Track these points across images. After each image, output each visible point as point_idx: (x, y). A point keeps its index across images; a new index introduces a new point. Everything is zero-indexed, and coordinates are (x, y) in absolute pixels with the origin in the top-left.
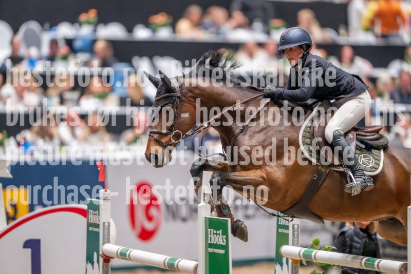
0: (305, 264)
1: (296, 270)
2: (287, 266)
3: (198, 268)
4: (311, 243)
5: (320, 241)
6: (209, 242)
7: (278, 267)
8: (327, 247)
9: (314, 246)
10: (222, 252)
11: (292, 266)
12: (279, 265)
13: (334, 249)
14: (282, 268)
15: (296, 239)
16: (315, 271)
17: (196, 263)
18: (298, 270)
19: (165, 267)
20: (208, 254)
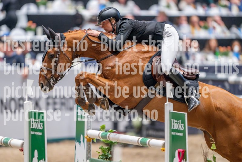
0: (96, 142)
1: (90, 146)
2: (83, 143)
3: (24, 145)
4: (100, 127)
5: (106, 126)
6: (31, 127)
7: (77, 144)
8: (110, 130)
9: (102, 129)
10: (40, 134)
11: (87, 143)
12: (78, 143)
13: (115, 131)
14: (80, 145)
15: (89, 125)
16: (102, 146)
17: (22, 141)
18: (91, 146)
19: (2, 144)
20: (30, 136)
